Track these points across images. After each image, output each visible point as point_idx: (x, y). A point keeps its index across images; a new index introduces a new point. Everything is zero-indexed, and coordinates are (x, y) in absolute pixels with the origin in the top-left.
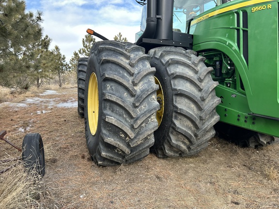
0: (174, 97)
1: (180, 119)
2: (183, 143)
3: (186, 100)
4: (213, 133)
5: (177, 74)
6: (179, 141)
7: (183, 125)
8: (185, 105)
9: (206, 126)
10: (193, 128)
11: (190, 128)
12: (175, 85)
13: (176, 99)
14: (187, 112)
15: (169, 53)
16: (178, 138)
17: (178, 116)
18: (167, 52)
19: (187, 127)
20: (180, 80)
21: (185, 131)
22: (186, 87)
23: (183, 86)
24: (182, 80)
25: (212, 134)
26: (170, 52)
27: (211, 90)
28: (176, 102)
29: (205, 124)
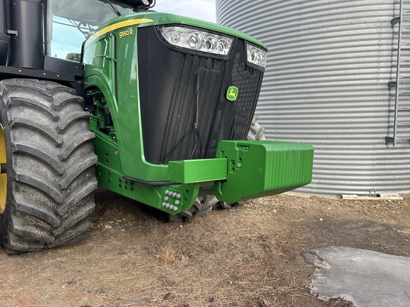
0: (13, 157)
1: (24, 192)
2: (38, 227)
3: (32, 161)
4: (91, 207)
5: (16, 121)
6: (29, 225)
7: (30, 201)
8: (30, 169)
9: (72, 199)
10: (50, 204)
11: (44, 204)
12: (15, 139)
13: (16, 159)
14: (31, 179)
15: (15, 88)
16: (26, 220)
17: (20, 187)
18: (12, 86)
19: (37, 202)
20: (24, 130)
21: (33, 209)
22: (32, 141)
23: (27, 139)
24: (27, 130)
25: (88, 209)
26: (17, 87)
27: (76, 145)
28: (16, 164)
29: (72, 195)
